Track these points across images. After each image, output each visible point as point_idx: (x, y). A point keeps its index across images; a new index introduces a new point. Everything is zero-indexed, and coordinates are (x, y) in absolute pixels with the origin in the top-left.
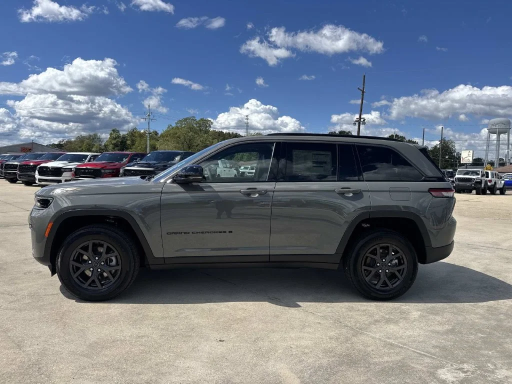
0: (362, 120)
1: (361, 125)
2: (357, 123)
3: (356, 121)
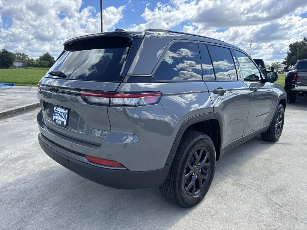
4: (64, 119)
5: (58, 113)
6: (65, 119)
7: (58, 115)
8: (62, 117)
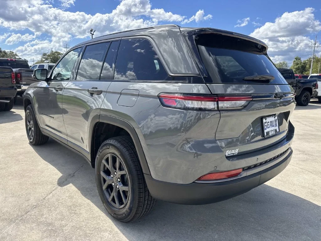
4: (275, 127)
5: (268, 124)
6: (277, 126)
7: (269, 126)
8: (273, 126)
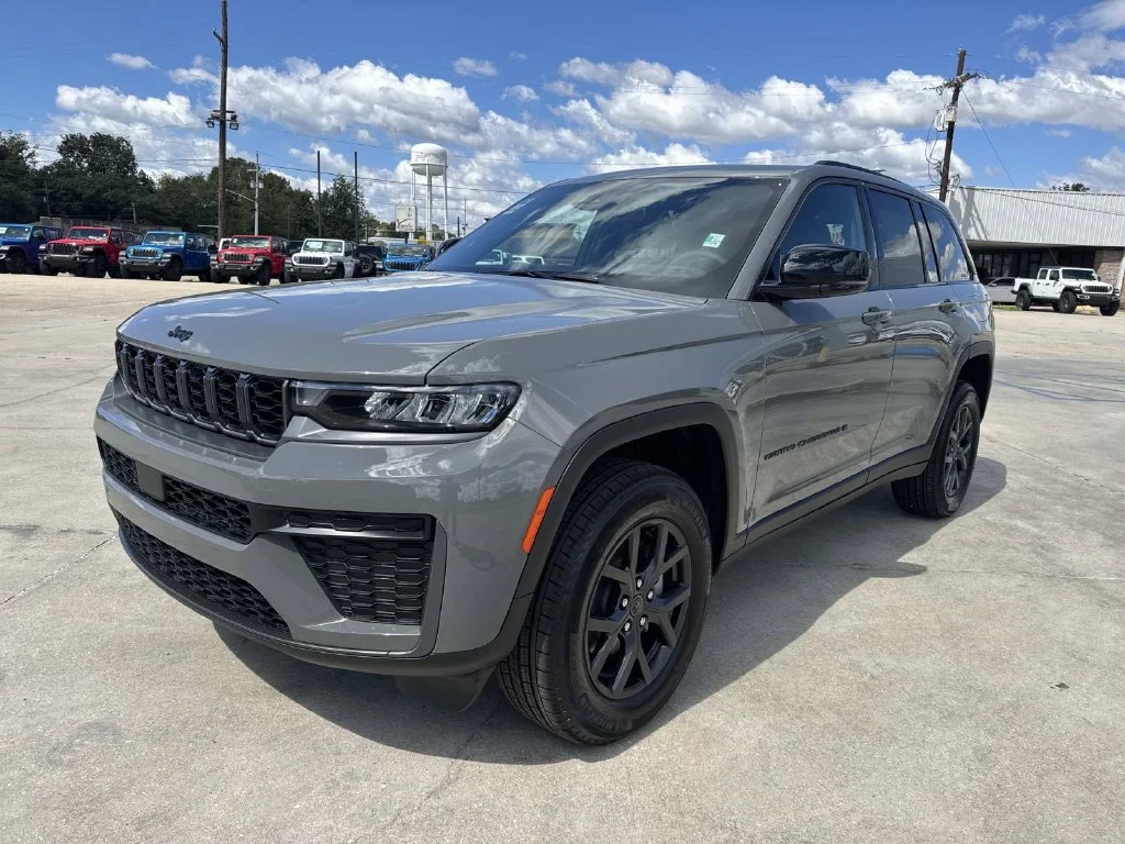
0: (228, 116)
1: (228, 129)
2: (217, 123)
3: (214, 118)
